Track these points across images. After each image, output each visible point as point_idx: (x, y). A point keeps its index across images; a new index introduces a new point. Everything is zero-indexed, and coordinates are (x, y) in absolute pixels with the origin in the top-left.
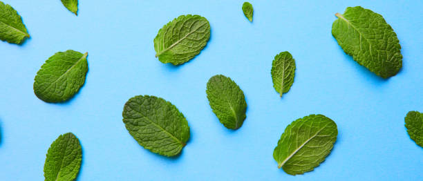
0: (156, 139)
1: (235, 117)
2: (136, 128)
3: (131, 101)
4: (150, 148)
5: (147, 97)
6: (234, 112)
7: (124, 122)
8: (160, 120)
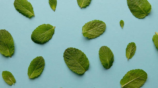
0: (75, 66)
1: (108, 64)
2: (68, 60)
3: (68, 49)
4: (71, 69)
5: (75, 49)
6: (108, 62)
7: (64, 57)
8: (78, 59)
